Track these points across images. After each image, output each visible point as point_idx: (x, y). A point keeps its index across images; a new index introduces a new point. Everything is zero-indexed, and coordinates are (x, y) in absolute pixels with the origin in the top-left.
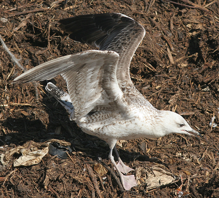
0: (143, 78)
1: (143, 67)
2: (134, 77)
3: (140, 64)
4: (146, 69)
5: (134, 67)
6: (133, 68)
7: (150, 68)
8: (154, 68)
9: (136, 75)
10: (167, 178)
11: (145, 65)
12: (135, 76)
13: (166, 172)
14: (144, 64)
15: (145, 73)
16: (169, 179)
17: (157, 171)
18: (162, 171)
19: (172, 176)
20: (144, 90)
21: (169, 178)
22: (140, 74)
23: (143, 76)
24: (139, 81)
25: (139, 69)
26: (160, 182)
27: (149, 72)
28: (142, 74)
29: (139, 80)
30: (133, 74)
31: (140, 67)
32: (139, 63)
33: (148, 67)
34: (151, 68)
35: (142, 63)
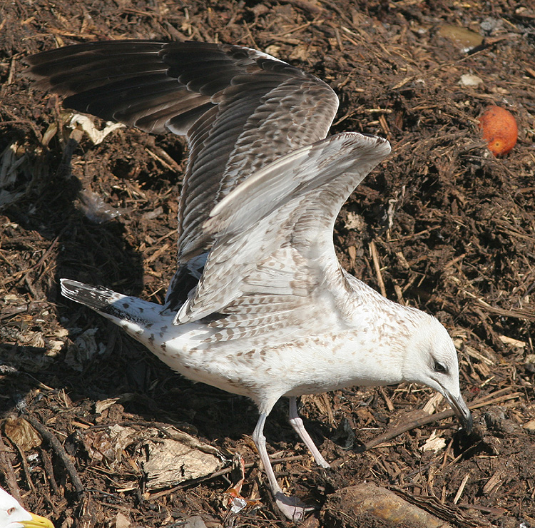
0: (143, 189)
1: (145, 159)
2: (119, 184)
3: (137, 150)
4: (154, 163)
5: (121, 157)
6: (119, 161)
7: (163, 163)
8: (175, 163)
9: (126, 181)
10: (202, 460)
11: (151, 153)
12: (123, 183)
13: (199, 445)
14: (147, 150)
15: (151, 175)
16: (208, 464)
17: (175, 440)
18: (188, 440)
19: (215, 456)
20: (146, 220)
21: (207, 461)
22: (136, 176)
23: (144, 184)
24: (133, 196)
25: (133, 165)
26: (182, 471)
27: (160, 172)
28: (142, 177)
29: (134, 193)
30: (116, 178)
31: (138, 158)
32: (134, 148)
33: (160, 160)
34: (167, 162)
35: (142, 149)
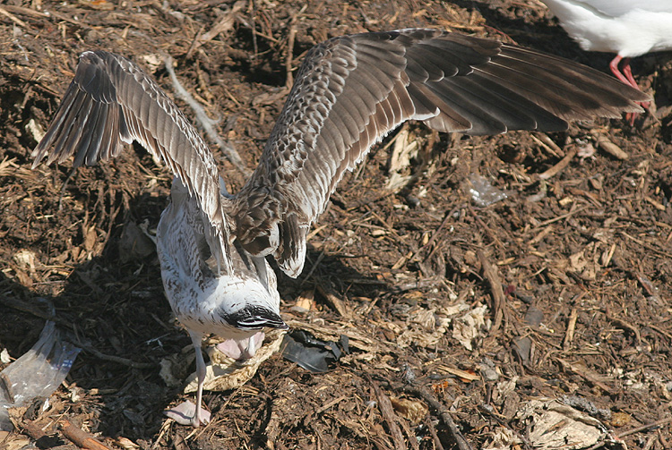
0: (529, 173)
1: (529, 145)
2: (505, 168)
3: (523, 136)
4: (539, 149)
5: (507, 143)
6: (505, 146)
7: (547, 148)
8: (558, 149)
9: (512, 165)
10: (585, 432)
11: (536, 139)
12: (509, 168)
13: (581, 417)
14: (532, 136)
15: (536, 160)
16: (590, 435)
17: (558, 412)
18: (571, 412)
19: (597, 427)
20: (531, 203)
21: (589, 432)
22: (521, 161)
23: (529, 168)
24: (518, 180)
25: (519, 151)
26: (566, 441)
27: (544, 157)
28: (528, 161)
29: (520, 177)
30: (503, 162)
31: (523, 144)
32: (520, 135)
33: (545, 146)
34: (551, 147)
35: (527, 135)
